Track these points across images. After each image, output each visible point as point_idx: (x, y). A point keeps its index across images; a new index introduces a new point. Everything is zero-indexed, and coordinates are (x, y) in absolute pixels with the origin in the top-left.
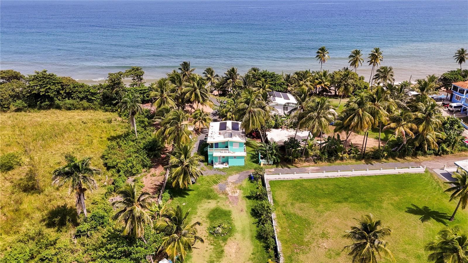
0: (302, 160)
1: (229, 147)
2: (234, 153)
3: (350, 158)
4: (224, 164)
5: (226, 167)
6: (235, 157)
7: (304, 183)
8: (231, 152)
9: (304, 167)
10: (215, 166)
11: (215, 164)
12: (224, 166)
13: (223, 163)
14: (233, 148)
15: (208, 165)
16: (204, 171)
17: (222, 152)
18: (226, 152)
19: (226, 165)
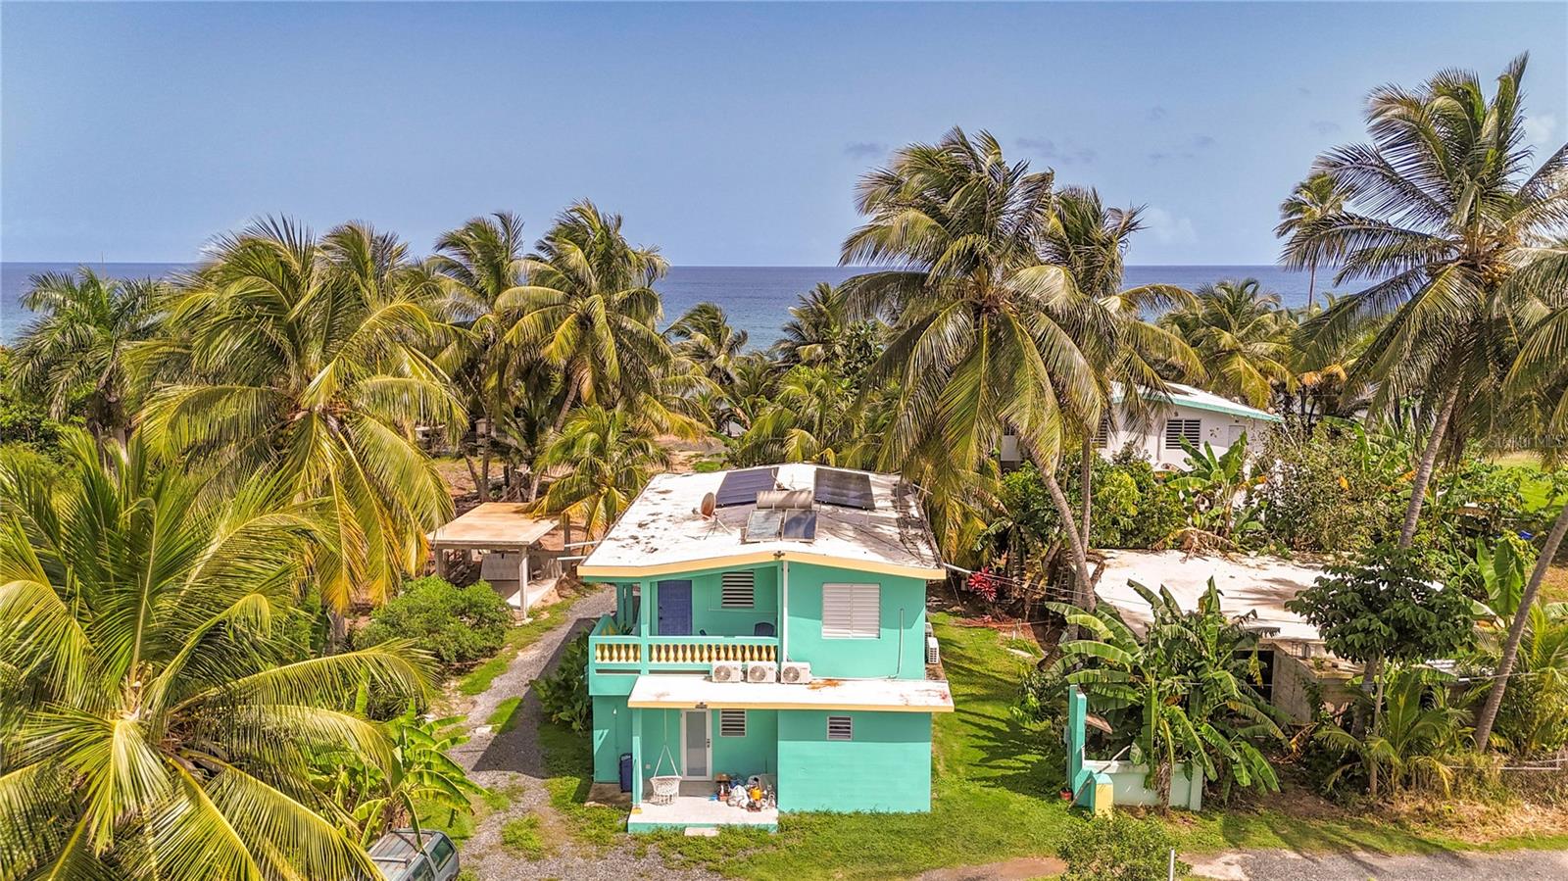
0: (1480, 780)
1: (787, 621)
2: (830, 682)
4: (739, 792)
5: (754, 819)
6: (840, 724)
8: (805, 677)
10: (645, 815)
11: (648, 794)
12: (731, 812)
13: (721, 787)
14: (828, 633)
15: (581, 797)
16: (530, 859)
17: (718, 671)
18: (754, 671)
19: (752, 807)
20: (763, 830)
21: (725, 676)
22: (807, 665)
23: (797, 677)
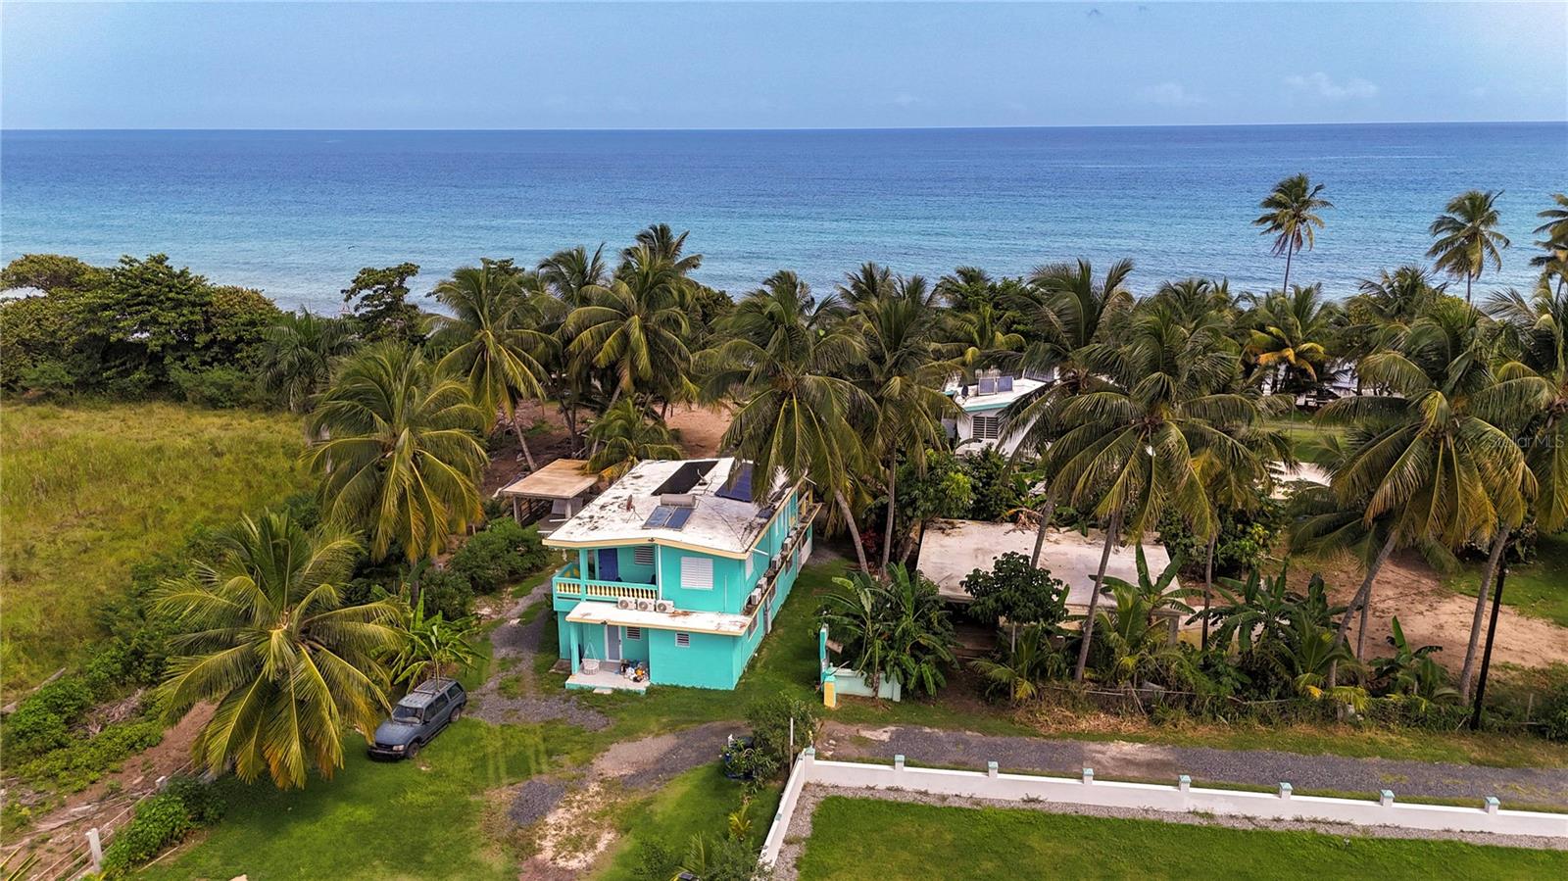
0: (1073, 698)
1: (660, 576)
2: (686, 614)
3: (1380, 716)
4: (630, 671)
6: (683, 637)
7: (1034, 841)
8: (670, 609)
9: (1080, 736)
10: (575, 680)
11: (579, 669)
14: (684, 584)
16: (508, 698)
17: (622, 602)
18: (641, 603)
19: (635, 680)
20: (637, 693)
21: (625, 605)
22: (671, 603)
23: (665, 609)
